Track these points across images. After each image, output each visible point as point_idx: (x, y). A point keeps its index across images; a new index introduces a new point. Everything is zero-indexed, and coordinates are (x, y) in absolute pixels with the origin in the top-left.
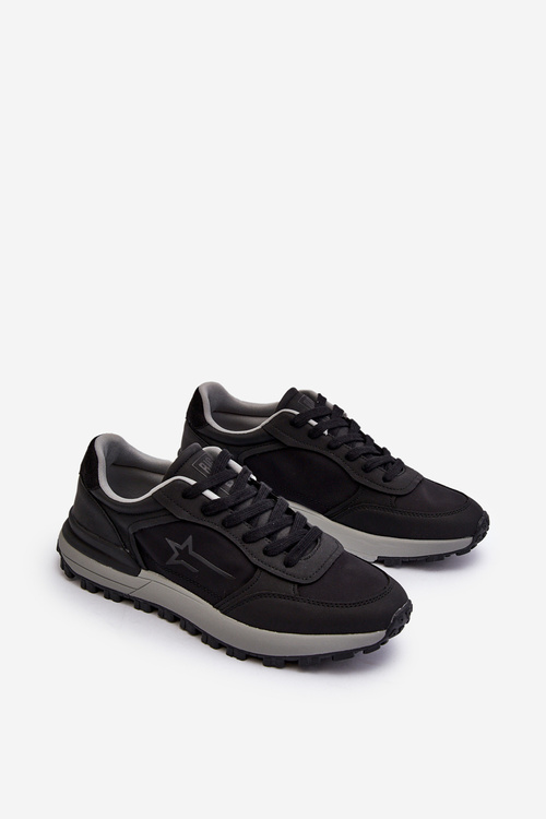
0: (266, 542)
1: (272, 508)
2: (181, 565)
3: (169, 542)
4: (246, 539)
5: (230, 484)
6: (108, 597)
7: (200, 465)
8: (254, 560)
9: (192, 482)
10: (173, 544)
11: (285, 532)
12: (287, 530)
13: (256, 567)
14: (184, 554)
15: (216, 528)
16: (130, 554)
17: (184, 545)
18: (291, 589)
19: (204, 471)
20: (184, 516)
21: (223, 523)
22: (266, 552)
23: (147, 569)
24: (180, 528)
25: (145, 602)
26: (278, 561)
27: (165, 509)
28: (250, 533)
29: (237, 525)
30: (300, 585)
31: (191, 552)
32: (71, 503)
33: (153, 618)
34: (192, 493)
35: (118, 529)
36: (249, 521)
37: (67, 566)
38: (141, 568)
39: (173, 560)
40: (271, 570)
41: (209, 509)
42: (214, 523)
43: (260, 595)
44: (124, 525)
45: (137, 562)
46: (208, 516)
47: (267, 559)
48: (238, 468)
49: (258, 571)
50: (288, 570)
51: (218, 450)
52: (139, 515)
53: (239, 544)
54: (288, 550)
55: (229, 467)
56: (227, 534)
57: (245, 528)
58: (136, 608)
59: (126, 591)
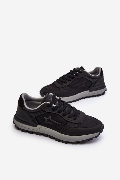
0: (69, 115)
1: (68, 107)
2: (48, 123)
3: (45, 118)
4: (64, 115)
5: (57, 102)
6: (29, 133)
7: (50, 98)
8: (67, 120)
9: (49, 103)
10: (46, 118)
11: (72, 112)
12: (72, 111)
13: (67, 121)
14: (49, 120)
15: (57, 113)
16: (34, 122)
17: (49, 118)
18: (77, 125)
19: (51, 100)
20: (48, 111)
21: (58, 112)
22: (69, 117)
23: (39, 125)
24: (48, 114)
25: (39, 133)
26: (72, 119)
27: (43, 110)
28: (65, 113)
29: (61, 112)
30: (78, 124)
31: (51, 120)
32: (16, 110)
33: (42, 136)
34: (49, 106)
35: (31, 116)
36: (64, 110)
37: (17, 126)
38: (37, 125)
39: (46, 122)
40: (71, 121)
41: (54, 109)
42: (56, 112)
43: (70, 128)
44: (32, 115)
45: (36, 124)
46: (54, 110)
47: (70, 119)
48: (58, 98)
49: (68, 122)
50: (75, 121)
51: (53, 94)
52: (36, 112)
53: (62, 116)
54: (74, 116)
55: (56, 98)
56: (59, 114)
57: (63, 112)
58: (37, 135)
59: (34, 131)
